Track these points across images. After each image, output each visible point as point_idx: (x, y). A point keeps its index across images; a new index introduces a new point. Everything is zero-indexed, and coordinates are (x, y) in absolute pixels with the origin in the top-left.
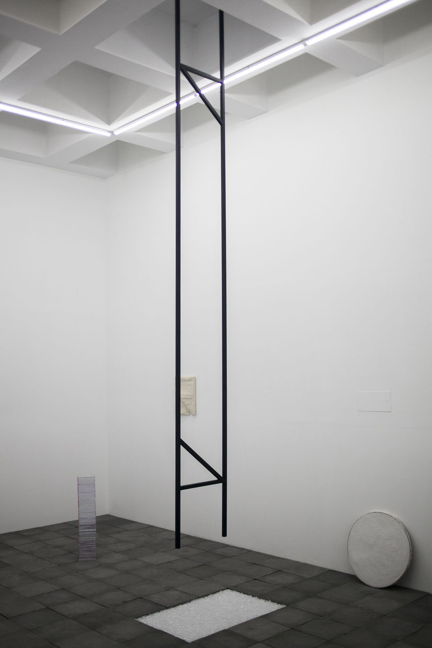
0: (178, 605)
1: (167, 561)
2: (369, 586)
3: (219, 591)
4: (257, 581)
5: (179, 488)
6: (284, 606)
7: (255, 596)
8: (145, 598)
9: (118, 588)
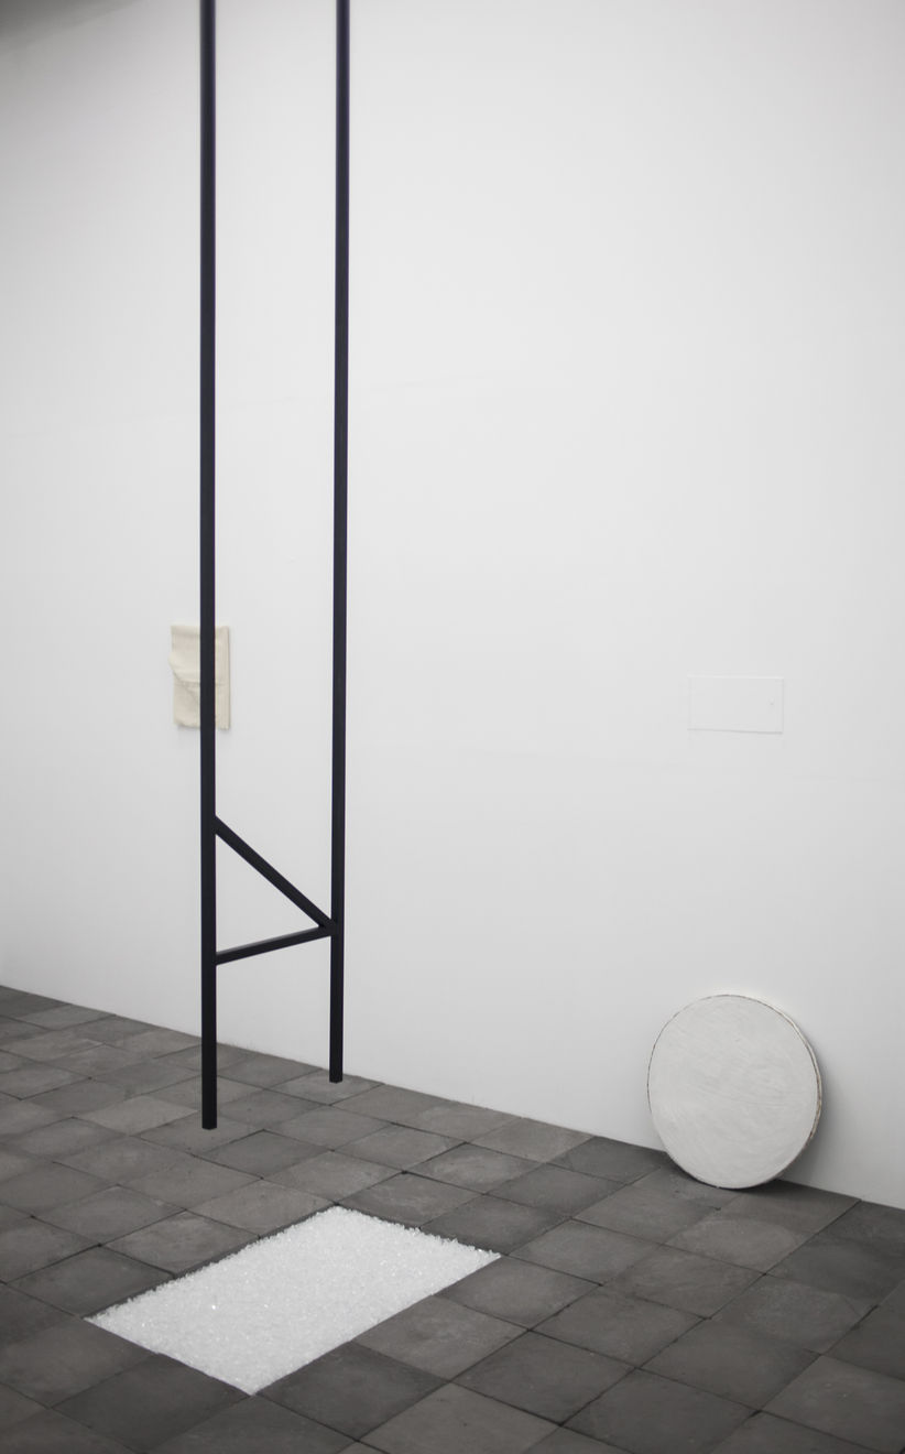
0: (206, 1263)
1: (163, 1123)
2: (704, 1183)
3: (312, 1214)
4: (410, 1179)
5: (212, 959)
6: (498, 1256)
7: (414, 1227)
8: (108, 1245)
9: (33, 1217)
